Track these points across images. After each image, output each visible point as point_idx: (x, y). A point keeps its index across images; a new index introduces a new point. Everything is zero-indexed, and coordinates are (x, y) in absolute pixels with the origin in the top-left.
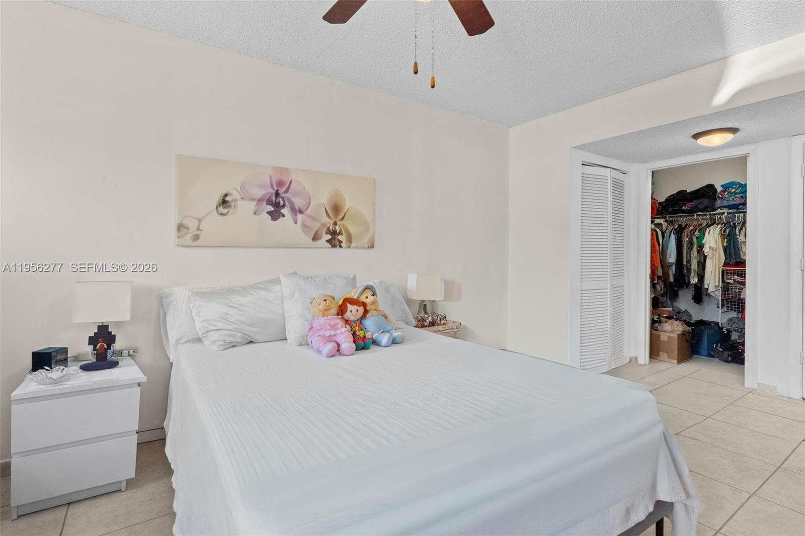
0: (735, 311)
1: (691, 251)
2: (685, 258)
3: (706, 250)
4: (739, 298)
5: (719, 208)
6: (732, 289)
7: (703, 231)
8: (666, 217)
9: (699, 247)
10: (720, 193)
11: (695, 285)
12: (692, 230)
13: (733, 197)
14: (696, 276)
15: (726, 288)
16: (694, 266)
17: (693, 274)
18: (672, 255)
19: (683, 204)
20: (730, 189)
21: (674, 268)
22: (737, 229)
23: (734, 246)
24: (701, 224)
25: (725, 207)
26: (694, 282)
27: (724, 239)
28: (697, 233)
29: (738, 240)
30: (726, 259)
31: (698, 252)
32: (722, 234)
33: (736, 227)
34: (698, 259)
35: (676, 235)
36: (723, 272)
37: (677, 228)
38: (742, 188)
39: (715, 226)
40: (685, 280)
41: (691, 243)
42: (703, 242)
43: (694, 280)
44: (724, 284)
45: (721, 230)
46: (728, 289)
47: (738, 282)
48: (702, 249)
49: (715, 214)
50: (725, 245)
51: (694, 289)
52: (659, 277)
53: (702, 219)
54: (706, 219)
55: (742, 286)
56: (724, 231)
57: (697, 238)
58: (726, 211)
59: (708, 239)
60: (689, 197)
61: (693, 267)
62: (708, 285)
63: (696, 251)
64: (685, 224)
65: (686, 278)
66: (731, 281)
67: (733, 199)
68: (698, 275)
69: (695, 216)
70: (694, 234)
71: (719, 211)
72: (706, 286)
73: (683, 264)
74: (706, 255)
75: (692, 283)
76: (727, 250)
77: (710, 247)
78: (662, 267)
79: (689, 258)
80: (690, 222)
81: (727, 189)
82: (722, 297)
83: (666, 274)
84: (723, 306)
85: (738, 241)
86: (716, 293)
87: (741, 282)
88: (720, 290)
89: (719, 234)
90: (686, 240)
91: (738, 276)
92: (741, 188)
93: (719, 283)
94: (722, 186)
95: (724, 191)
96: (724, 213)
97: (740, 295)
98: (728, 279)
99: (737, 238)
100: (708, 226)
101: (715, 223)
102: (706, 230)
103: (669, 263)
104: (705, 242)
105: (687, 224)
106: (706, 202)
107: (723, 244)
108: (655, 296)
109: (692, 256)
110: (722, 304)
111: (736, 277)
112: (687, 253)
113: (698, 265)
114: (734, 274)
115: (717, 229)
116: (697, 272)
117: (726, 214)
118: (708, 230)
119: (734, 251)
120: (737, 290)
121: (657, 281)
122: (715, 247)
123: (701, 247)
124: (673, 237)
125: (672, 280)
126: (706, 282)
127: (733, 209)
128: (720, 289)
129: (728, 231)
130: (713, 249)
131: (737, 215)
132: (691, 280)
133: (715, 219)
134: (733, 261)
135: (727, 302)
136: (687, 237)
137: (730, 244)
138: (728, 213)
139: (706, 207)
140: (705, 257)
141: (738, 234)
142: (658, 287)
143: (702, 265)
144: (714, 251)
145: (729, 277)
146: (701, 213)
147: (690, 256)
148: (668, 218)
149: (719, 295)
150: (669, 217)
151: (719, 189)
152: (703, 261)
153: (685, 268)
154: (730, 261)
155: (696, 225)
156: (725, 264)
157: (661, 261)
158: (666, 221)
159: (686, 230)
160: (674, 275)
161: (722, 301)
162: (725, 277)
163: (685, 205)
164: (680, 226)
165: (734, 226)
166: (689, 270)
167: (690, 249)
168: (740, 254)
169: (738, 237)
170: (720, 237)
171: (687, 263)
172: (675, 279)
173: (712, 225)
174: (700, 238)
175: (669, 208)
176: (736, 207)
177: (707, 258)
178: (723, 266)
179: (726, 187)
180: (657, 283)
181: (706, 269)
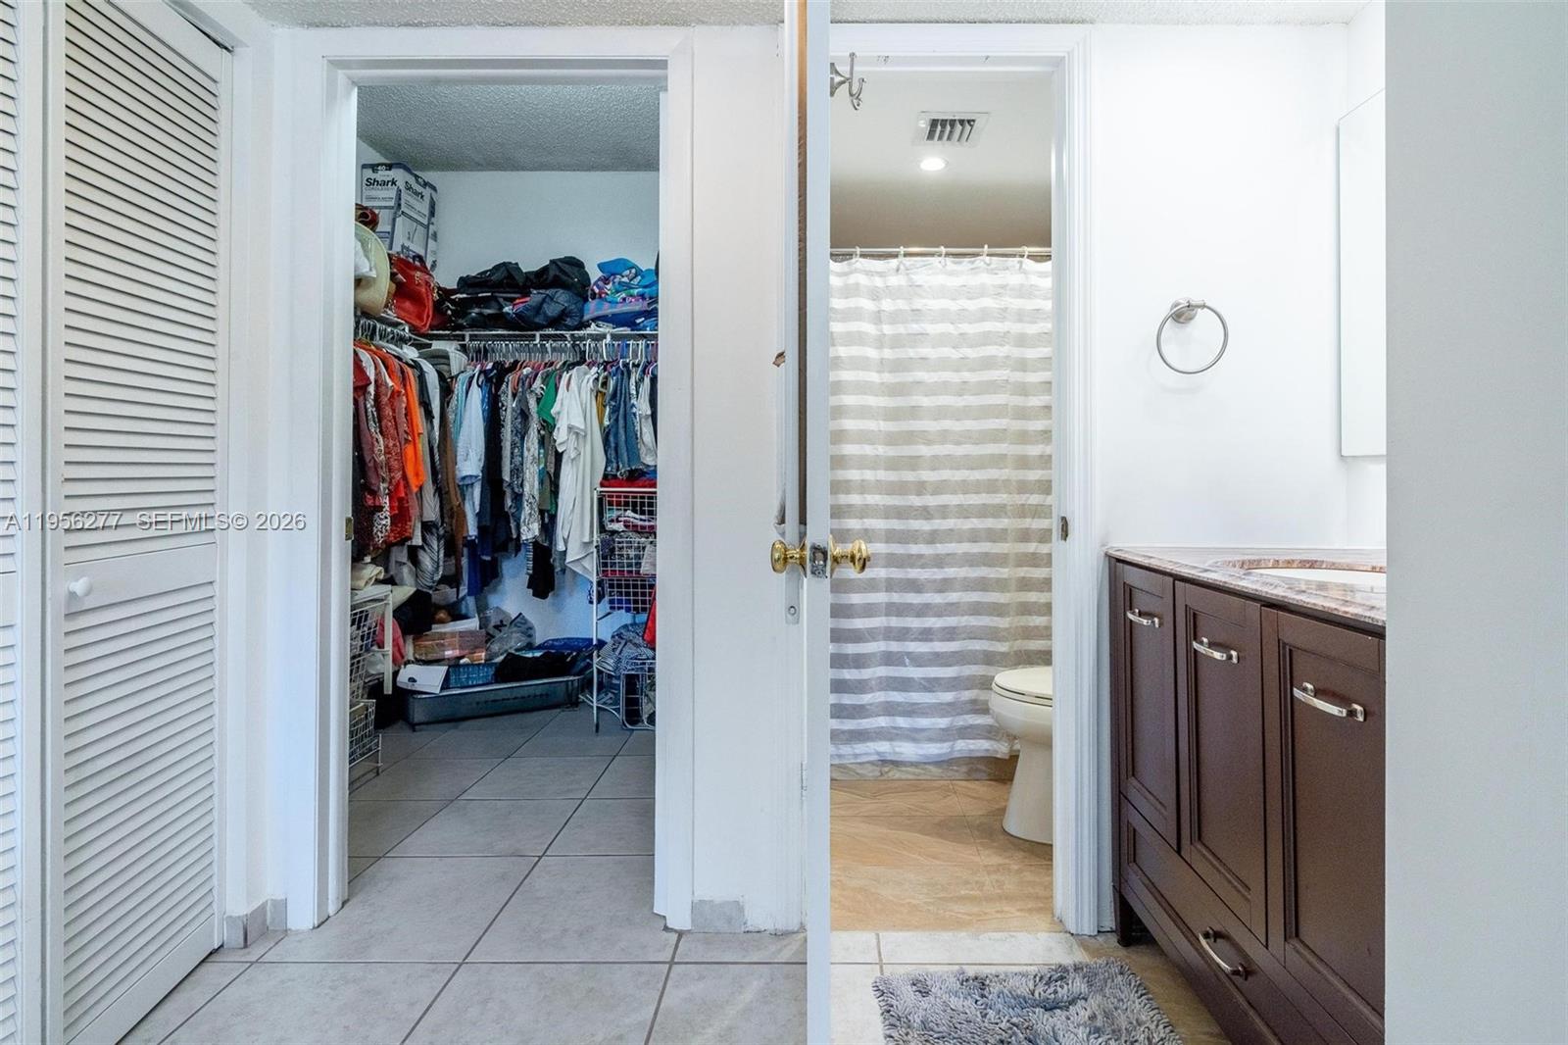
0: (628, 610)
1: (523, 439)
2: (508, 462)
3: (561, 435)
4: (638, 572)
5: (594, 320)
6: (621, 549)
7: (552, 381)
8: (463, 338)
9: (543, 428)
10: (596, 283)
11: (536, 544)
12: (527, 376)
13: (624, 295)
14: (536, 515)
15: (607, 550)
16: (531, 486)
17: (527, 510)
18: (471, 454)
19: (505, 299)
20: (618, 276)
21: (477, 491)
22: (633, 381)
23: (625, 427)
24: (552, 364)
25: (604, 318)
26: (530, 536)
27: (605, 406)
28: (538, 384)
29: (634, 410)
30: (608, 462)
31: (542, 442)
32: (598, 392)
33: (629, 373)
34: (542, 466)
35: (486, 389)
36: (600, 501)
37: (491, 370)
38: (643, 277)
39: (584, 367)
40: (510, 527)
41: (524, 415)
42: (553, 411)
43: (530, 530)
44: (603, 535)
45: (597, 379)
46: (612, 550)
47: (636, 529)
48: (551, 433)
49: (582, 339)
50: (606, 423)
51: (531, 555)
52: (427, 527)
53: (554, 349)
54: (562, 350)
55: (643, 539)
56: (605, 384)
57: (538, 400)
58: (606, 329)
59: (566, 403)
60: (521, 281)
61: (527, 489)
62: (566, 542)
63: (536, 441)
64: (512, 361)
65: (513, 525)
66: (619, 527)
67: (624, 299)
68: (542, 512)
69: (537, 341)
70: (530, 386)
71: (593, 329)
72: (561, 547)
73: (502, 481)
74: (560, 450)
75: (524, 538)
76: (612, 439)
77: (570, 428)
78: (441, 492)
79: (518, 459)
80: (523, 357)
81: (612, 277)
82: (598, 575)
83: (451, 513)
84: (600, 597)
85: (635, 414)
86: (586, 563)
87: (643, 527)
88: (595, 554)
89: (592, 390)
90: (509, 404)
91: (635, 511)
92: (639, 278)
93: (592, 532)
94: (601, 267)
95: (606, 280)
96: (604, 336)
97: (638, 564)
98: (612, 521)
99: (633, 405)
100: (569, 366)
101: (585, 361)
102: (560, 377)
103: (464, 478)
104: (559, 413)
105: (516, 362)
106: (562, 298)
107: (601, 423)
108: (418, 593)
109: (526, 453)
110: (598, 592)
111: (629, 513)
112: (513, 445)
113: (541, 482)
114: (627, 504)
115: (587, 376)
116: (539, 505)
117: (608, 339)
118: (565, 376)
119: (626, 441)
120: (632, 553)
121: (424, 539)
122: (583, 427)
123: (548, 426)
124: (476, 395)
125: (472, 531)
126: (561, 533)
127: (623, 326)
128: (595, 550)
129: (612, 383)
130: (577, 434)
131: (631, 342)
132: (524, 528)
133: (585, 351)
134: (624, 469)
135: (611, 586)
136: (514, 395)
137: (617, 420)
138: (614, 337)
139: (563, 311)
140: (559, 457)
141: (634, 392)
142: (426, 561)
143: (551, 483)
144: (581, 440)
145: (615, 514)
146: (550, 331)
147: (522, 456)
148: (467, 339)
149: (590, 569)
150: (473, 338)
151: (595, 274)
152: (553, 471)
153: (508, 492)
154: (618, 469)
155: (540, 365)
156: (608, 479)
157: (434, 472)
158: (464, 349)
159: (511, 378)
160: (478, 514)
161: (600, 584)
162: (607, 515)
163: (511, 300)
164: (497, 365)
165: (625, 370)
166: (518, 498)
167: (522, 434)
168: (639, 450)
169: (633, 401)
170: (594, 402)
171: (512, 476)
172: (480, 528)
173: (579, 363)
174: (546, 401)
175: (472, 308)
176: (627, 320)
177: (564, 460)
178: (602, 485)
179: (610, 270)
180: (422, 547)
181: (561, 495)
